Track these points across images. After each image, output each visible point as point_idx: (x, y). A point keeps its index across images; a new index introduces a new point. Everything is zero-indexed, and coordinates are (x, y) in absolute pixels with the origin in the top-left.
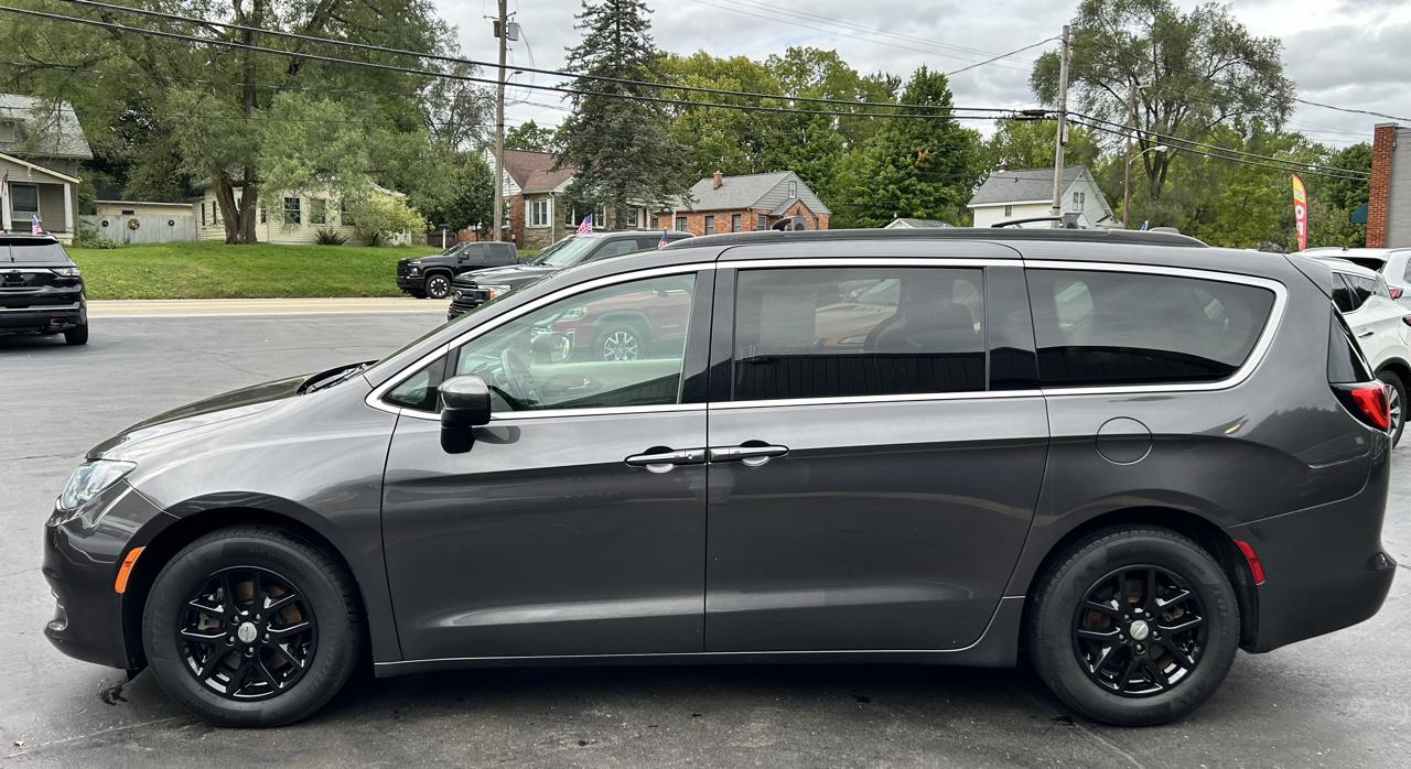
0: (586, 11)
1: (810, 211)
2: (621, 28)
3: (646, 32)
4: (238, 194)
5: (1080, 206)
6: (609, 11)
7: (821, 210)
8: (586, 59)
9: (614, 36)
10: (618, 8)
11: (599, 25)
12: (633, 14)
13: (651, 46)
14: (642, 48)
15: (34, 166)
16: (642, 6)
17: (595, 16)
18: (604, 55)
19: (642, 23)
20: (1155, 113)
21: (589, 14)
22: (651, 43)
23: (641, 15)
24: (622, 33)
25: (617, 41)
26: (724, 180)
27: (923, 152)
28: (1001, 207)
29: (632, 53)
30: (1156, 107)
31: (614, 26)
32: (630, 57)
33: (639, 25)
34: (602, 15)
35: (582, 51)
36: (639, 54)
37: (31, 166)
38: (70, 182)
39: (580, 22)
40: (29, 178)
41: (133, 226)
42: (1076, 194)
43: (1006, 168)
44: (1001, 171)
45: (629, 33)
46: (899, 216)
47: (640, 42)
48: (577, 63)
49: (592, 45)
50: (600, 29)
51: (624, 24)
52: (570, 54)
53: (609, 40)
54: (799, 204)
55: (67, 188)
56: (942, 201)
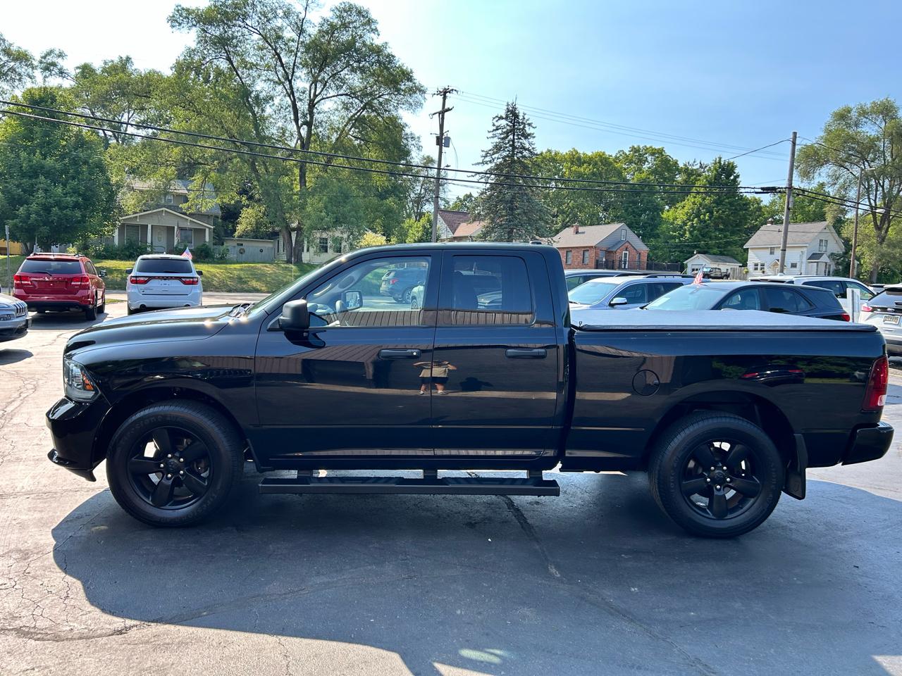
0: (495, 128)
1: (635, 249)
2: (516, 137)
3: (531, 140)
4: (294, 235)
5: (824, 248)
6: (508, 128)
7: (643, 248)
8: (493, 157)
9: (511, 143)
10: (514, 126)
11: (502, 136)
12: (523, 129)
13: (533, 148)
14: (528, 150)
15: (192, 219)
16: (529, 125)
17: (500, 131)
18: (505, 154)
19: (529, 135)
20: (883, 187)
21: (497, 129)
22: (533, 146)
23: (528, 130)
24: (516, 141)
25: (513, 146)
26: (581, 229)
27: (717, 212)
28: (768, 248)
29: (521, 153)
30: (883, 183)
31: (511, 137)
32: (520, 155)
33: (526, 136)
34: (504, 130)
35: (491, 152)
36: (526, 153)
37: (190, 219)
38: (210, 228)
39: (491, 135)
40: (188, 225)
41: (242, 252)
42: (821, 241)
43: (772, 223)
44: (768, 225)
45: (521, 141)
46: (699, 253)
47: (527, 146)
48: (488, 159)
49: (498, 148)
50: (503, 139)
51: (518, 135)
52: (484, 154)
53: (508, 145)
54: (627, 244)
55: (207, 230)
56: (728, 243)
